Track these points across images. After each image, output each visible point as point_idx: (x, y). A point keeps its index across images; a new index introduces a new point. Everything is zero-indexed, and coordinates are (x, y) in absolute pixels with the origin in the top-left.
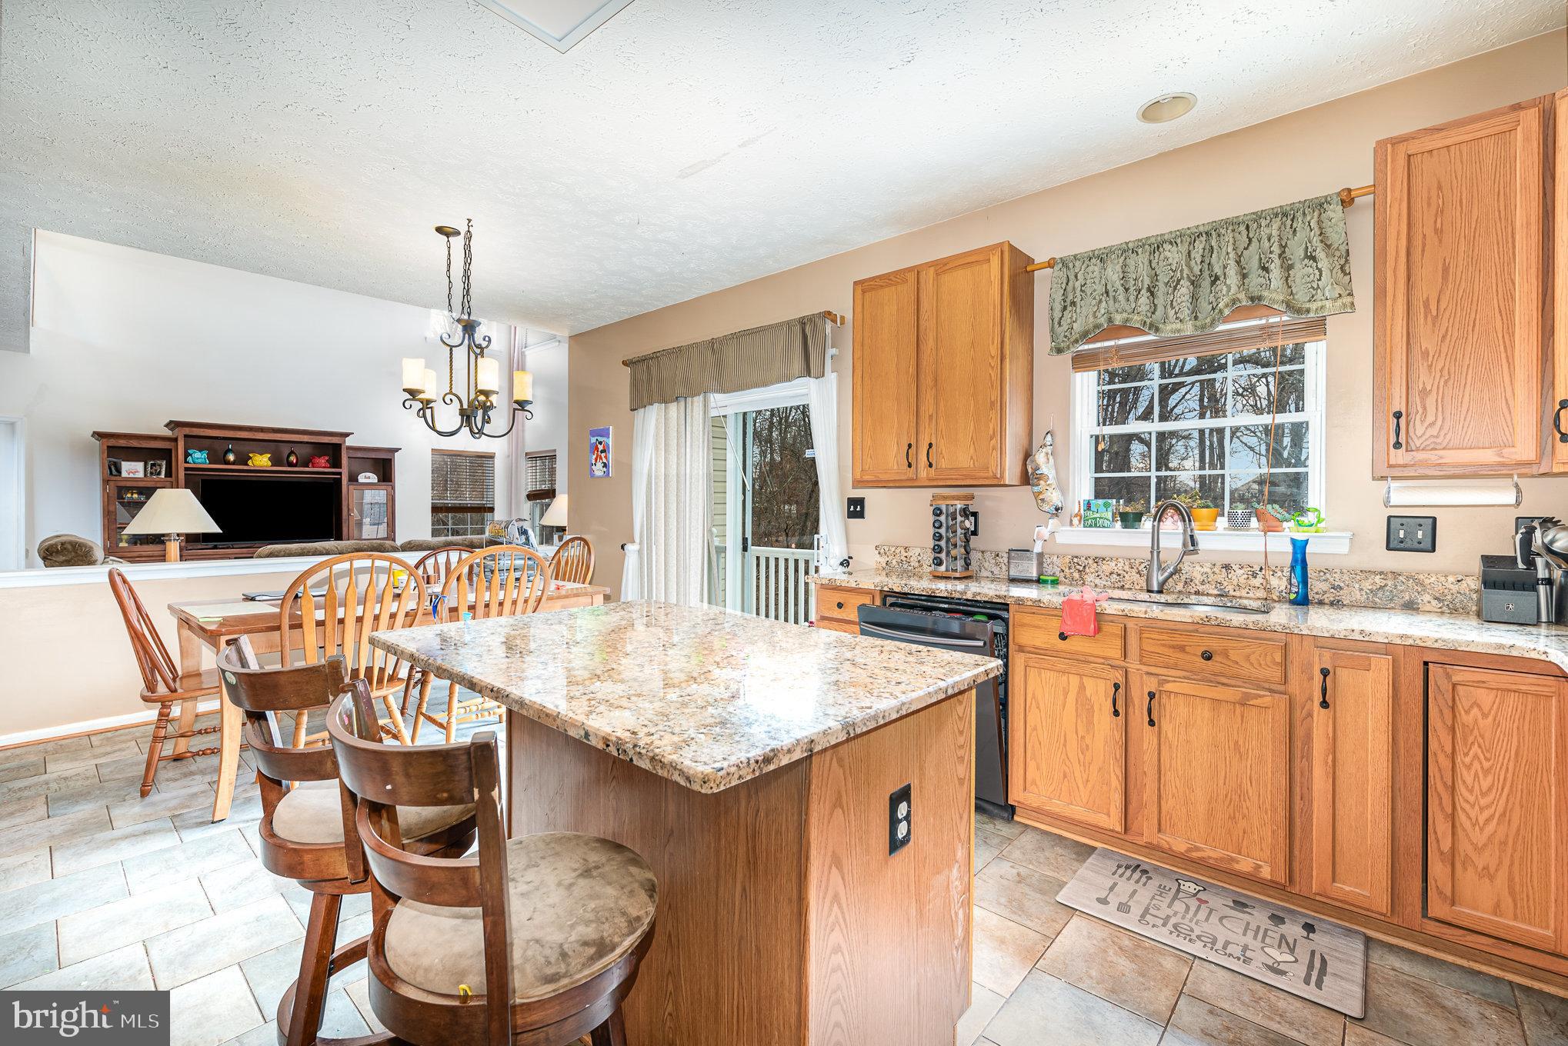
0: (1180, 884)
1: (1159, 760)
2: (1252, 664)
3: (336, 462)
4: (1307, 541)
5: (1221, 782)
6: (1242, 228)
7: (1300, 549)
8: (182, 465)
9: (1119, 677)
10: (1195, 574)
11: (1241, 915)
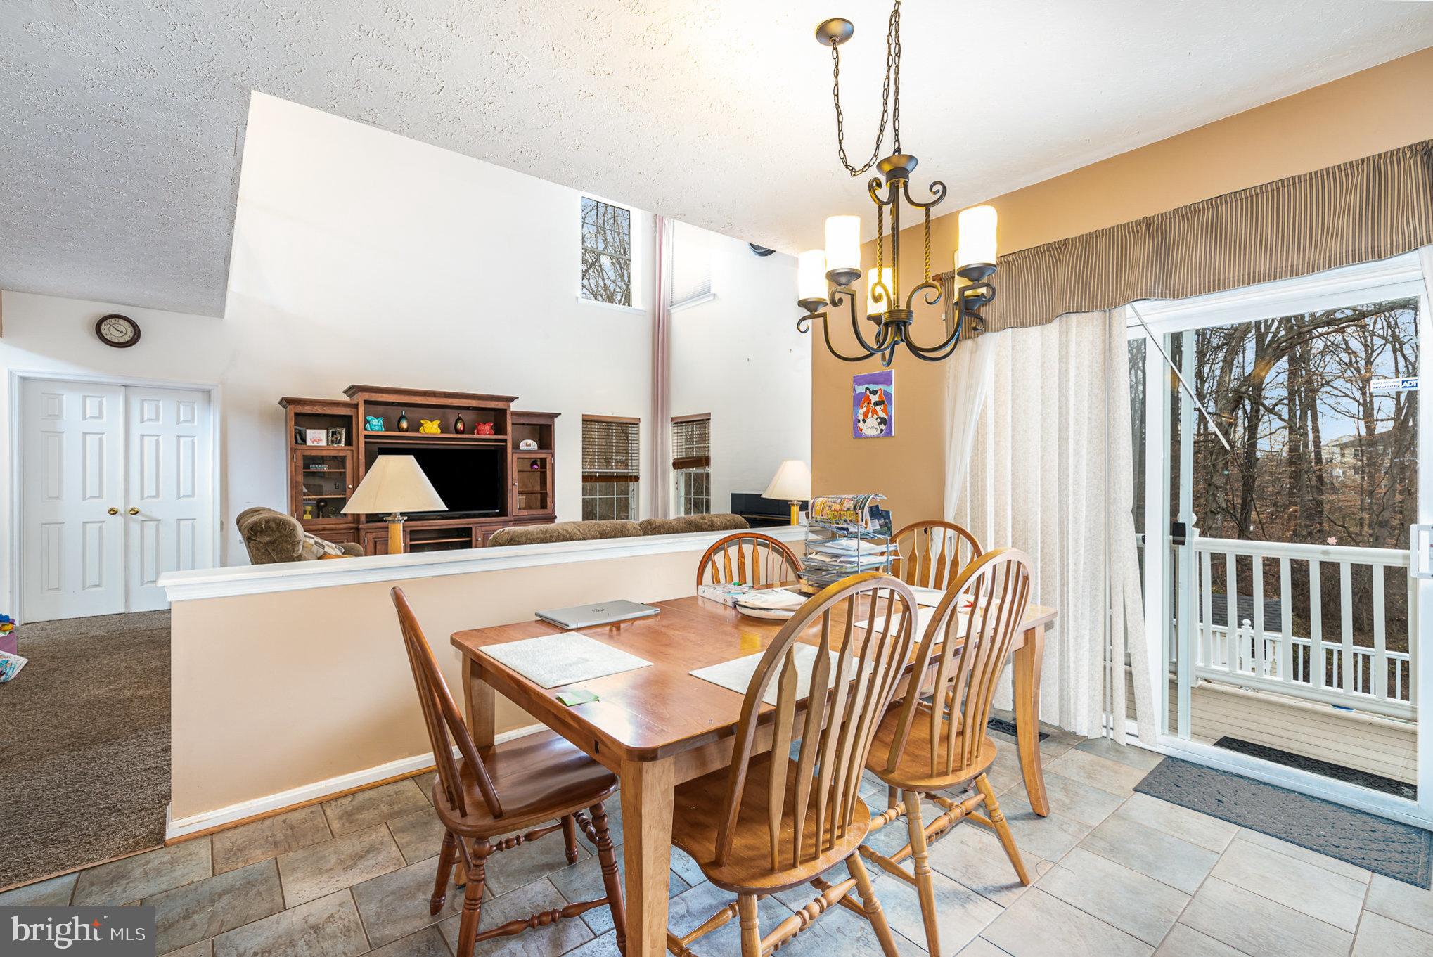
3: (500, 428)
8: (362, 433)
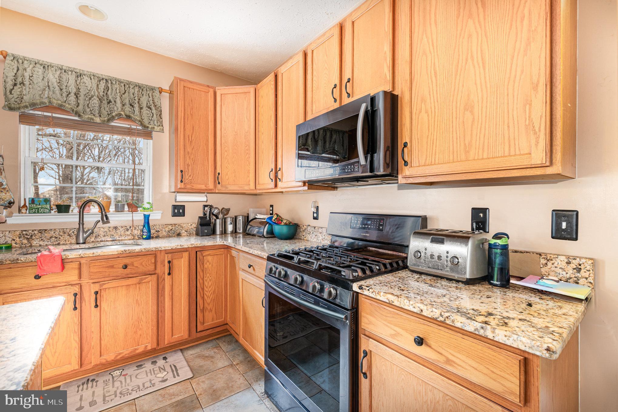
0: (112, 375)
1: (100, 323)
2: (143, 266)
4: (149, 215)
5: (131, 318)
6: (122, 85)
7: (147, 218)
9: (76, 289)
10: (100, 232)
11: (142, 370)
